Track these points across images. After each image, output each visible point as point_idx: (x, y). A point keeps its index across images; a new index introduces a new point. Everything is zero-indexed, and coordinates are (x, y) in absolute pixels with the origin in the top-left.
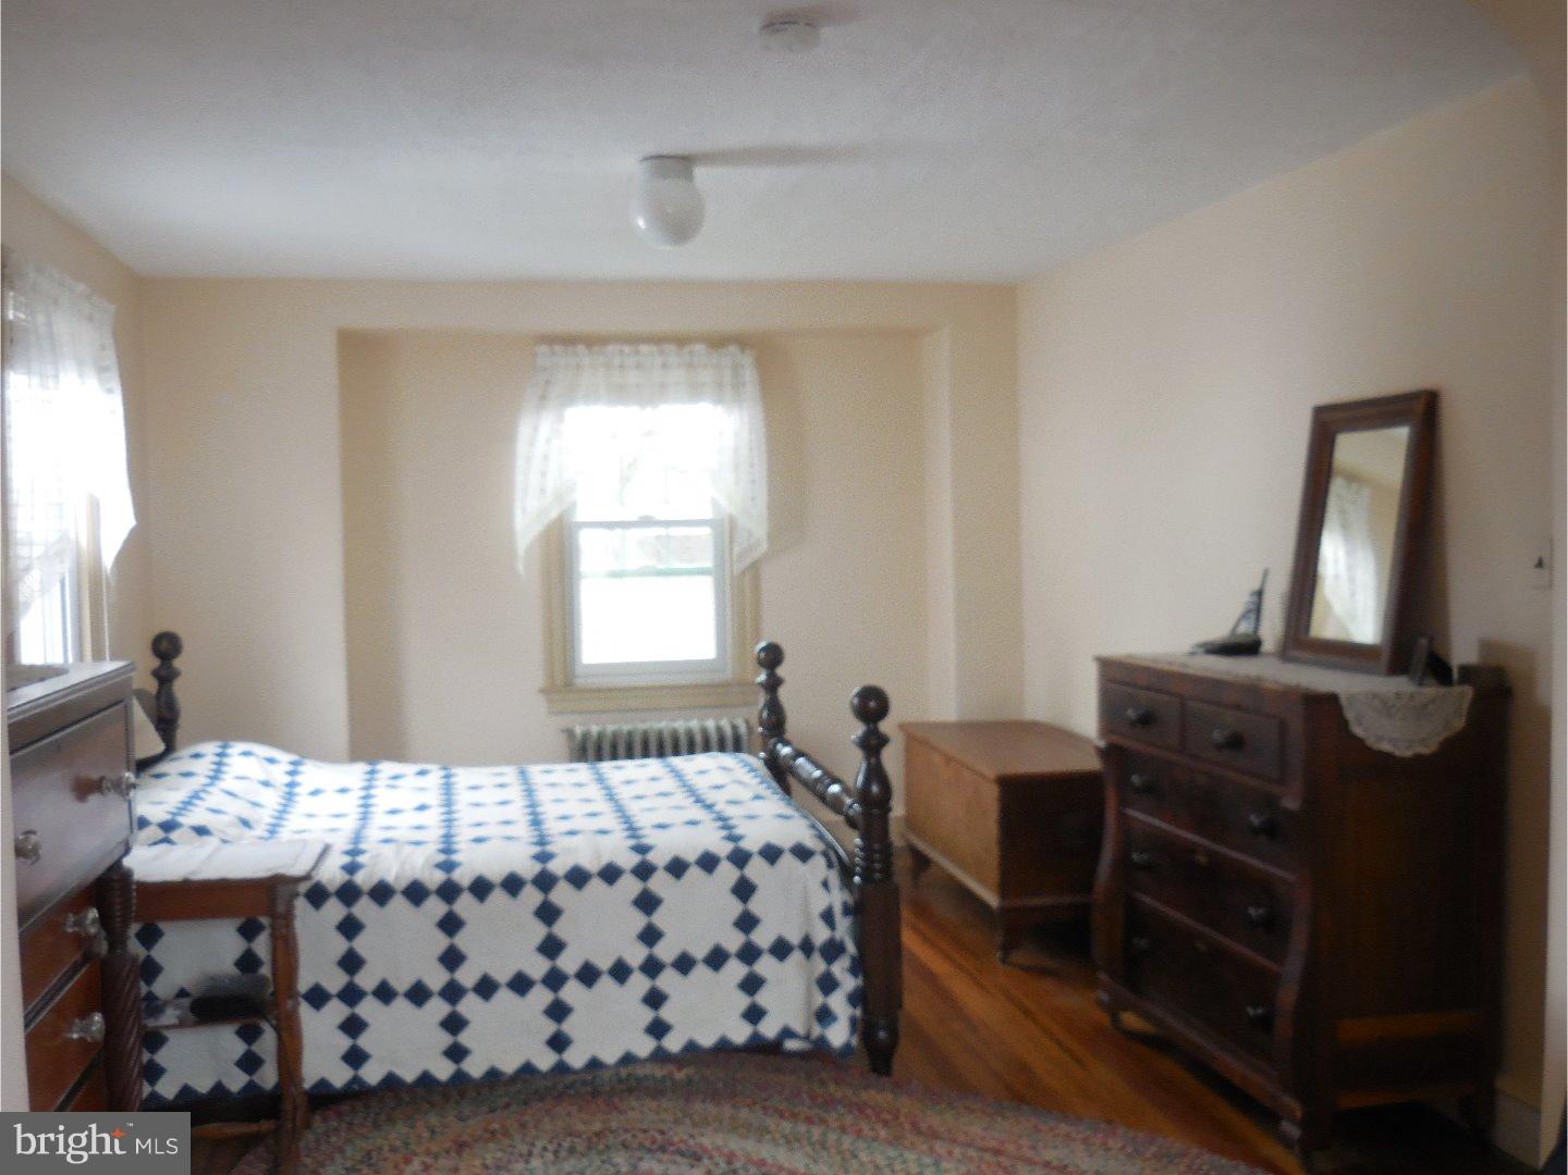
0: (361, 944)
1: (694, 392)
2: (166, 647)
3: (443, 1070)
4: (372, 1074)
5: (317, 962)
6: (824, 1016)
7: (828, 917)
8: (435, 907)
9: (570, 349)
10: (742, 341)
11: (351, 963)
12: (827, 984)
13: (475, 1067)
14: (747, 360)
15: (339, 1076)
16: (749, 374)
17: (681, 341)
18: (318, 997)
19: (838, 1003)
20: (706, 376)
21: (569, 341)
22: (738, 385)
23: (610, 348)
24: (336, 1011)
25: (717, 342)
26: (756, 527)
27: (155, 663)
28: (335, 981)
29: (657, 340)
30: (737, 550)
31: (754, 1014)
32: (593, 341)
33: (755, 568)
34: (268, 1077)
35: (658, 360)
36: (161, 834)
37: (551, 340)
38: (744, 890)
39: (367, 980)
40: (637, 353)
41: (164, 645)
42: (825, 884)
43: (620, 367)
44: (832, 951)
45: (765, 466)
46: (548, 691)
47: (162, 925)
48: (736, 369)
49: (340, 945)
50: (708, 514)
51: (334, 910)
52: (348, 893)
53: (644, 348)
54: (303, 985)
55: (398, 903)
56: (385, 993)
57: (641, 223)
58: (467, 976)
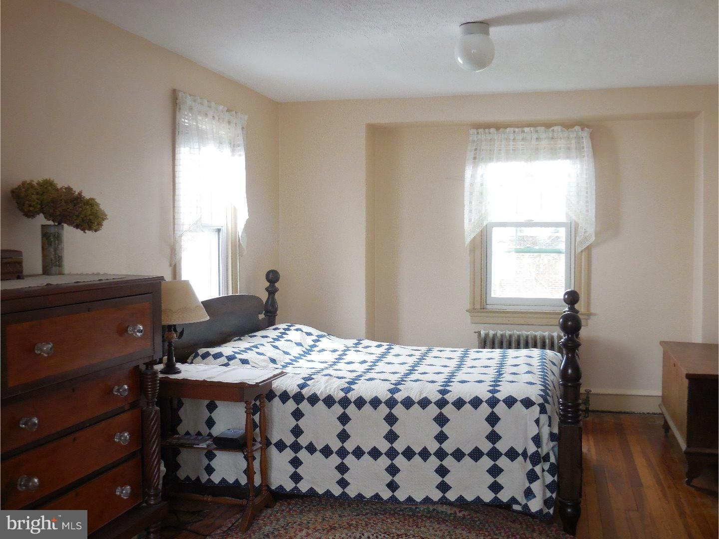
0: (302, 423)
1: (553, 153)
2: (273, 277)
3: (337, 491)
4: (304, 487)
5: (281, 429)
6: (529, 493)
7: (537, 440)
8: (338, 410)
9: (487, 130)
10: (582, 124)
11: (297, 431)
12: (532, 477)
13: (352, 492)
14: (585, 134)
15: (289, 486)
16: (586, 143)
17: (548, 125)
18: (281, 446)
19: (536, 487)
20: (561, 143)
21: (487, 126)
22: (580, 148)
23: (508, 130)
24: (289, 454)
25: (568, 125)
26: (589, 227)
27: (268, 284)
28: (289, 439)
29: (533, 125)
30: (578, 239)
31: (496, 487)
32: (499, 127)
33: (589, 249)
34: (257, 481)
35: (535, 136)
36: (226, 361)
37: (478, 126)
38: (493, 419)
39: (303, 441)
40: (523, 132)
41: (271, 276)
42: (537, 422)
43: (514, 139)
44: (536, 459)
45: (594, 192)
46: (472, 311)
47: (218, 403)
48: (579, 139)
49: (293, 422)
50: (563, 219)
51: (291, 405)
52: (298, 398)
53: (527, 129)
54: (274, 440)
55: (320, 405)
56: (311, 449)
57: (460, 60)
58: (350, 446)
